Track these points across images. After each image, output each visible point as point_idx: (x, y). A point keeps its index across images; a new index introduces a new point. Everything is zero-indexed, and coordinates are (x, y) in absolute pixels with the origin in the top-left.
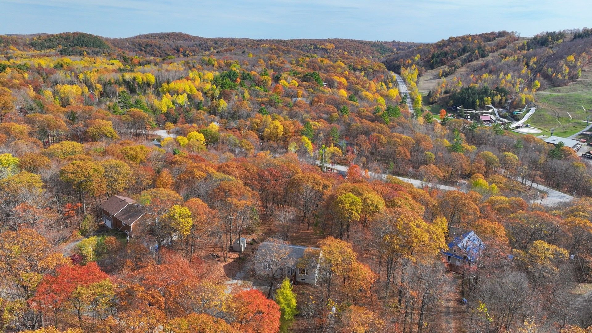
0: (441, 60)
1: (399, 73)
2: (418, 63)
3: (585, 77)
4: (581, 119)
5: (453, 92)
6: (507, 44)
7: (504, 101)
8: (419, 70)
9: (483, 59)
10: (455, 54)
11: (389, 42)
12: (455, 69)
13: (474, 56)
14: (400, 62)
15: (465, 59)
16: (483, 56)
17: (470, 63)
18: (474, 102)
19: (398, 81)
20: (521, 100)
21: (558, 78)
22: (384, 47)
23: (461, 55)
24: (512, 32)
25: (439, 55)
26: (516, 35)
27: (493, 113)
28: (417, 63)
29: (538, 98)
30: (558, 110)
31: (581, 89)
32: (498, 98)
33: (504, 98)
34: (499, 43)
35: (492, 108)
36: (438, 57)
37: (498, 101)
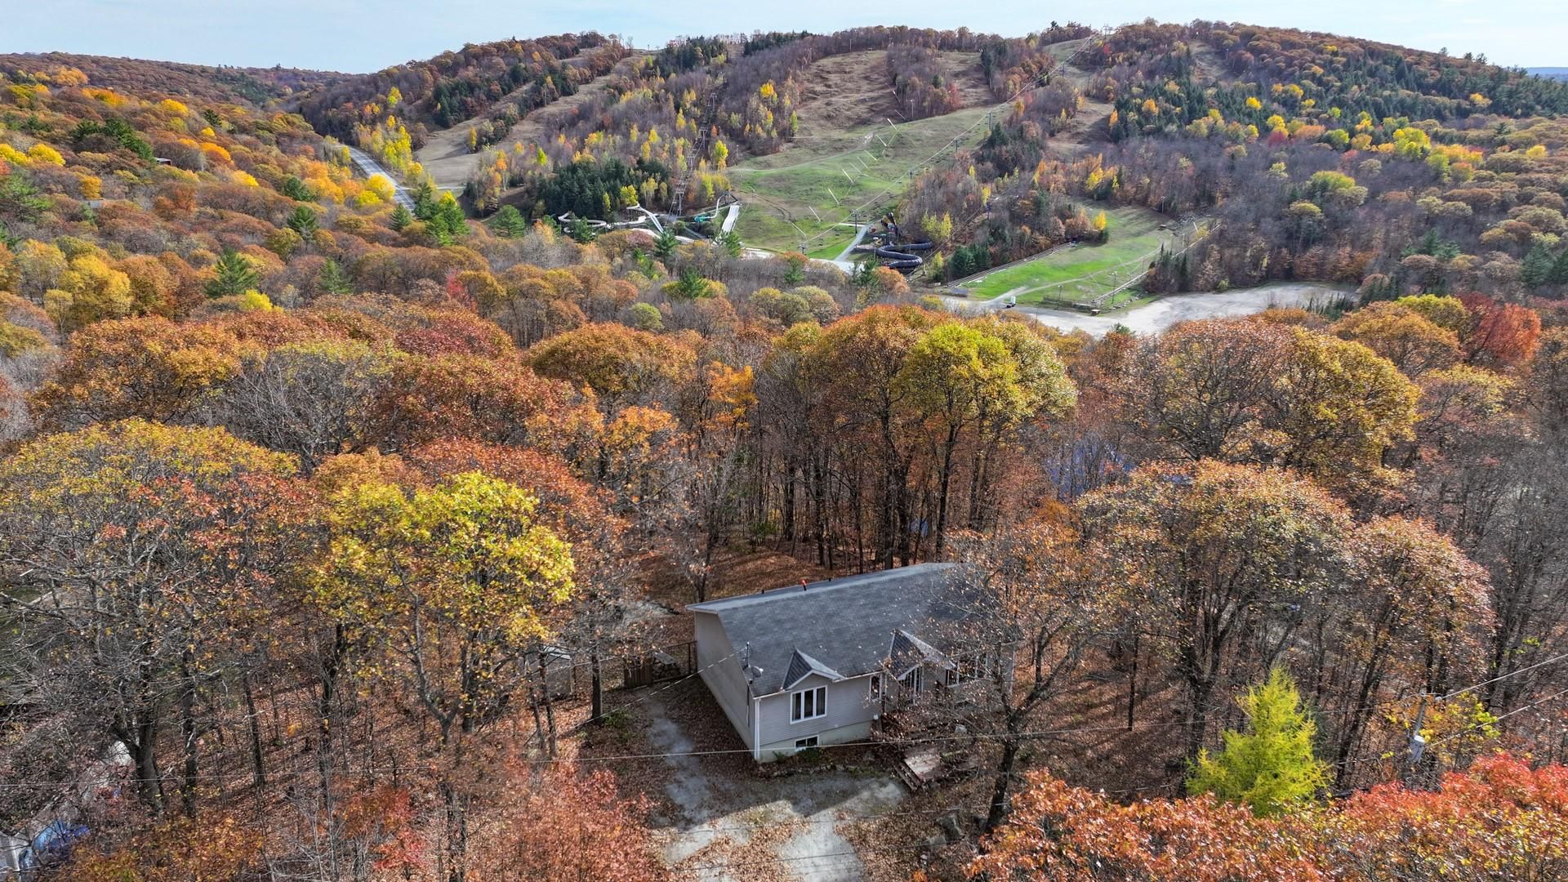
0: (464, 103)
1: (353, 143)
2: (401, 111)
3: (805, 132)
4: (837, 221)
5: (533, 182)
6: (611, 62)
7: (664, 193)
8: (409, 131)
9: (569, 99)
10: (496, 87)
11: (265, 70)
12: (507, 125)
13: (544, 91)
14: (346, 110)
15: (525, 100)
16: (567, 92)
17: (540, 110)
18: (598, 201)
19: (359, 162)
20: (704, 188)
21: (758, 137)
22: (253, 84)
23: (510, 90)
24: (612, 36)
25: (454, 89)
26: (624, 43)
27: (649, 225)
28: (399, 113)
29: (735, 181)
30: (784, 206)
31: (807, 157)
32: (650, 186)
33: (664, 185)
34: (592, 60)
35: (642, 213)
36: (452, 94)
37: (652, 193)
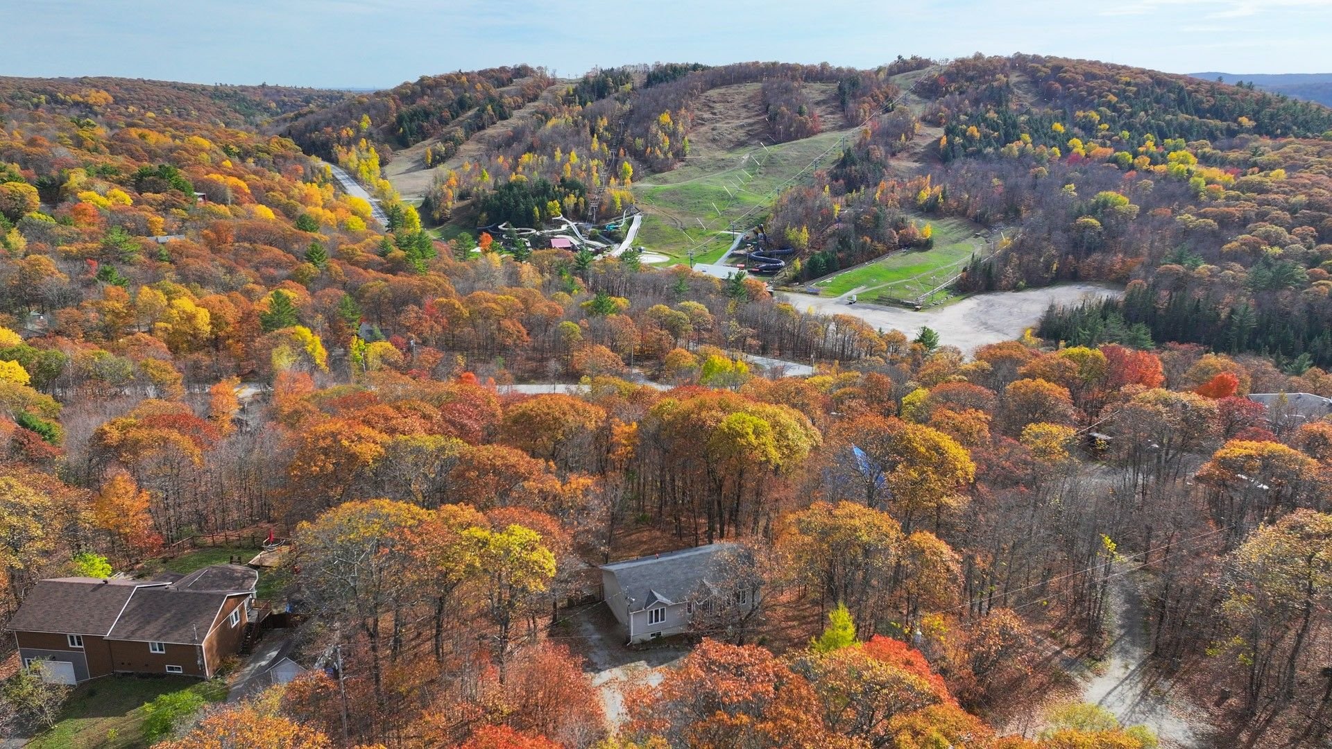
0: (421, 127)
1: (333, 161)
2: (371, 134)
3: (695, 153)
4: (718, 229)
5: (477, 196)
6: (539, 91)
7: (582, 206)
8: (378, 151)
9: (505, 122)
10: (447, 114)
11: (254, 88)
12: (455, 145)
13: (485, 117)
14: (327, 133)
15: (470, 125)
16: (503, 117)
17: (482, 133)
18: (530, 213)
19: (339, 177)
20: (613, 202)
21: (657, 158)
22: (244, 99)
23: (457, 116)
24: (540, 68)
25: (413, 116)
26: (549, 74)
27: (570, 232)
28: (369, 136)
29: (638, 194)
30: (677, 216)
31: (696, 175)
32: (571, 201)
33: (582, 199)
34: (523, 90)
35: (564, 223)
36: (411, 120)
37: (572, 206)
